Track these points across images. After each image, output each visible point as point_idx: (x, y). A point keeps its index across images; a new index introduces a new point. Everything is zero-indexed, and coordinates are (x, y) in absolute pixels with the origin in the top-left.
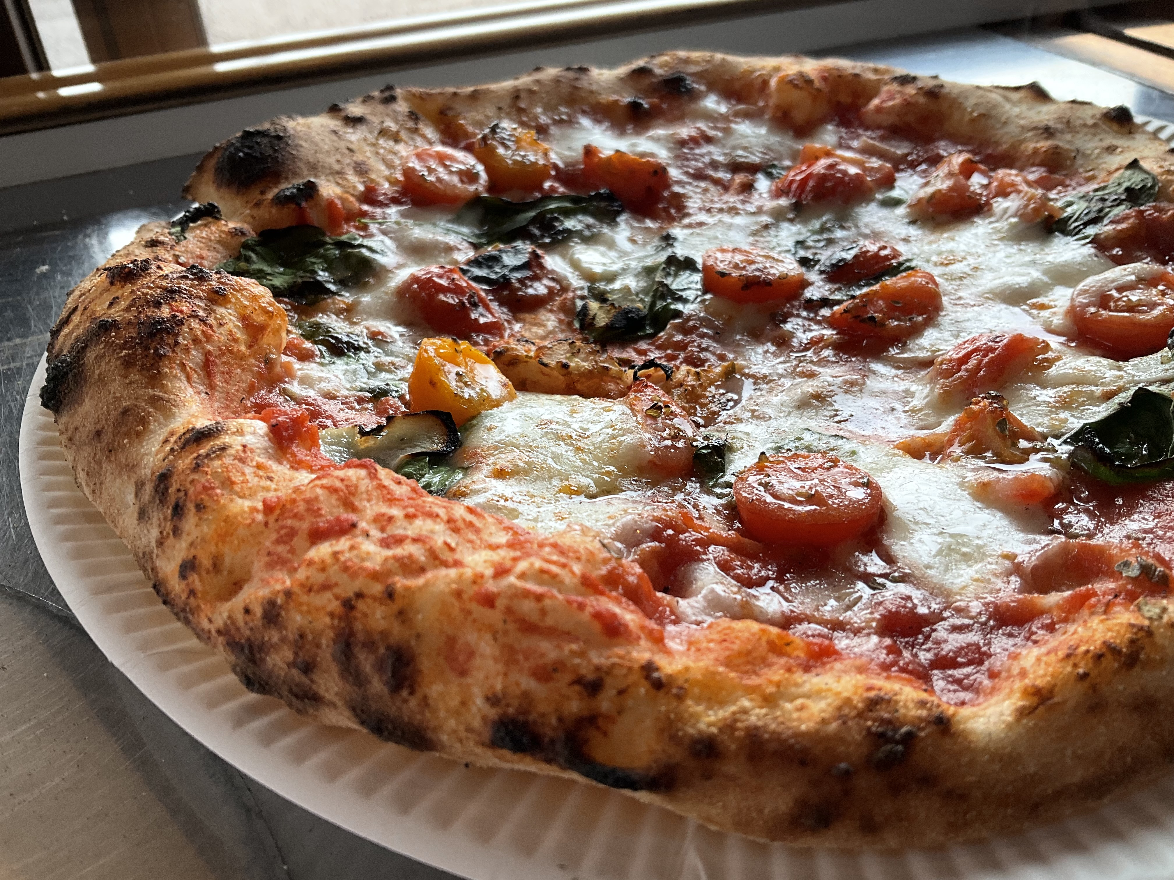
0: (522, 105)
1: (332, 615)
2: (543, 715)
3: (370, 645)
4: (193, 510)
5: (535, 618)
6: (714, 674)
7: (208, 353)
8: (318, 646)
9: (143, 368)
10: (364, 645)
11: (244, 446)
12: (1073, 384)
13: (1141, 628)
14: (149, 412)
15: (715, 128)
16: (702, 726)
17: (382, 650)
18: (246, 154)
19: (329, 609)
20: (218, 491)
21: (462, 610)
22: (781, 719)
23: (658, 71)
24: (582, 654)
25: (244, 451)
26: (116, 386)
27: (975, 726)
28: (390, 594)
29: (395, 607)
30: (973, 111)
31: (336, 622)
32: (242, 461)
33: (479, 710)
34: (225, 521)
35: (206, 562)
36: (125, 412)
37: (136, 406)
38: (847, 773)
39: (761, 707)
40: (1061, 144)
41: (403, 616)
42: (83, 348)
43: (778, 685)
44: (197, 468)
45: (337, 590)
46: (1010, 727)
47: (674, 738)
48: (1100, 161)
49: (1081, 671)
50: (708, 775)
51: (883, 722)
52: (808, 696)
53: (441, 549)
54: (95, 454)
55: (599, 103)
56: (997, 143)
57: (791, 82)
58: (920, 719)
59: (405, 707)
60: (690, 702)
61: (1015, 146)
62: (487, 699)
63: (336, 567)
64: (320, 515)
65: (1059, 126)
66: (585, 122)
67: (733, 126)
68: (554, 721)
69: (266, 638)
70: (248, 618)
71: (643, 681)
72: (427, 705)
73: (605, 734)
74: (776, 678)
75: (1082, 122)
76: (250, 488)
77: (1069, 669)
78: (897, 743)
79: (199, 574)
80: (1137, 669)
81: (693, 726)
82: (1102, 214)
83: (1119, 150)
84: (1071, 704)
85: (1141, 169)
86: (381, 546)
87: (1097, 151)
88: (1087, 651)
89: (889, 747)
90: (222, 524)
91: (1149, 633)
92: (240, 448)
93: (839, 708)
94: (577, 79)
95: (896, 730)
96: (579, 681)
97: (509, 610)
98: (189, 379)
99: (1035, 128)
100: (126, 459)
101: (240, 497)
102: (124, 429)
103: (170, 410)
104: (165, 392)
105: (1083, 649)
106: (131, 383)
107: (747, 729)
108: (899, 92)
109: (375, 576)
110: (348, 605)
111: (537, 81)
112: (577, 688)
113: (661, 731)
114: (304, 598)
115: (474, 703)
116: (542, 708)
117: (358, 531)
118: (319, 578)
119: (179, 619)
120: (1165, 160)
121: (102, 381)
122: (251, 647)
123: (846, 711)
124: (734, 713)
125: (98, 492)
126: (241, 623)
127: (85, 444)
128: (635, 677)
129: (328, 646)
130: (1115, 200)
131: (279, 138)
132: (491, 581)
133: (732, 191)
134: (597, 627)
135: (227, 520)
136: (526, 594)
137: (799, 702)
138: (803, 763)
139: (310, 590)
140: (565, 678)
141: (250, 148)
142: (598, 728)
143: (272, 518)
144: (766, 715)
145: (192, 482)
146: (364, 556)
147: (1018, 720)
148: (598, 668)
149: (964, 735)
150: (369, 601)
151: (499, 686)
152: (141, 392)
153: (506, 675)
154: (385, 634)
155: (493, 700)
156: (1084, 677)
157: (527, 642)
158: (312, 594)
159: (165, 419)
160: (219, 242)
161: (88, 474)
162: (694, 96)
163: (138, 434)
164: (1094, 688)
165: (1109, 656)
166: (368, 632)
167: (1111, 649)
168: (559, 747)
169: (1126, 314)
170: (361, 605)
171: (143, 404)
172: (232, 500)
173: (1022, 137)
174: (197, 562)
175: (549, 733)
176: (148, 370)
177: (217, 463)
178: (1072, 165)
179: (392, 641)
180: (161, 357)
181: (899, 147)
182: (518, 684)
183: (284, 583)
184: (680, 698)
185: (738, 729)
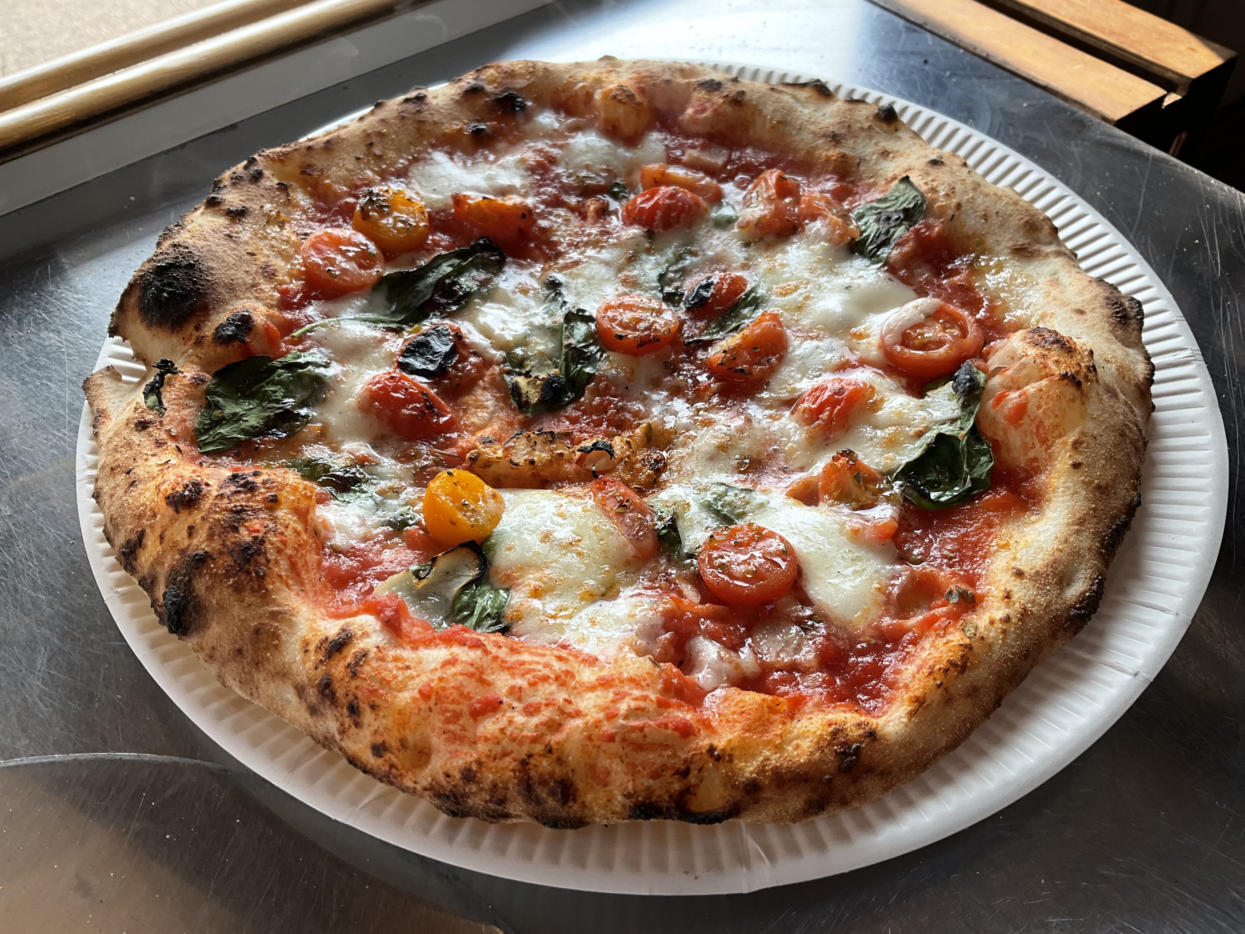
0: (378, 152)
1: (514, 771)
2: (660, 796)
3: (543, 782)
4: (368, 709)
5: (640, 740)
6: (744, 739)
7: (290, 557)
8: (507, 789)
9: (253, 590)
10: (540, 784)
11: (378, 647)
12: (895, 425)
13: (966, 646)
14: (276, 627)
15: (554, 146)
16: (747, 775)
17: (552, 784)
18: (169, 293)
19: (511, 767)
20: (381, 691)
21: (594, 746)
22: (788, 758)
23: (489, 88)
24: (674, 755)
25: (380, 651)
26: (236, 610)
27: (888, 729)
28: (550, 751)
29: (554, 757)
30: (772, 119)
31: (517, 774)
32: (382, 659)
33: (619, 802)
34: (399, 714)
35: (394, 743)
36: (257, 631)
37: (263, 624)
38: (830, 780)
39: (776, 753)
40: (846, 152)
41: (560, 761)
42: (188, 581)
43: (781, 736)
44: (354, 675)
45: (513, 755)
46: (906, 725)
47: (733, 786)
48: (878, 167)
49: (938, 682)
50: (756, 802)
51: (842, 744)
52: (797, 738)
53: (564, 705)
54: (243, 668)
55: (444, 135)
56: (795, 151)
57: (614, 97)
58: (860, 736)
59: (571, 810)
60: (736, 762)
61: (810, 153)
62: (624, 796)
63: (506, 740)
64: (471, 698)
65: (843, 131)
66: (439, 156)
67: (571, 141)
68: (666, 797)
69: (467, 790)
70: (448, 779)
71: (710, 759)
72: (585, 806)
73: (695, 795)
74: (779, 732)
75: (859, 125)
76: (401, 682)
77: (932, 682)
78: (852, 755)
79: (392, 753)
80: (967, 672)
81: (742, 776)
82: (889, 236)
83: (891, 155)
84: (936, 702)
85: (911, 184)
86: (527, 715)
87: (874, 157)
88: (940, 669)
89: (848, 759)
90: (398, 716)
91: (969, 647)
92: (375, 650)
93: (818, 743)
94: (419, 112)
95: (850, 748)
96: (677, 772)
97: (624, 740)
98: (287, 585)
99: (825, 136)
100: (275, 669)
101: (399, 691)
102: (261, 646)
103: (291, 620)
104: (278, 606)
105: (938, 667)
106: (249, 606)
107: (772, 770)
108: (709, 101)
109: (535, 740)
110: (524, 763)
111: (383, 121)
112: (676, 776)
113: (725, 784)
114: (492, 764)
115: (616, 799)
116: (658, 792)
117: (504, 706)
118: (498, 749)
119: (382, 782)
120: (928, 174)
121: (222, 608)
122: (455, 796)
123: (822, 743)
124: (762, 762)
125: (256, 695)
126: (444, 783)
127: (229, 661)
128: (706, 757)
129: (514, 788)
130: (897, 219)
131: (191, 266)
132: (605, 723)
133: (590, 220)
134: (676, 734)
135: (400, 712)
136: (633, 729)
137: (795, 742)
138: (806, 781)
139: (495, 759)
140: (668, 774)
141: (170, 285)
142: (691, 793)
143: (432, 703)
144: (780, 758)
145: (357, 688)
146: (520, 727)
147: (910, 720)
148: (685, 761)
149: (883, 737)
150: (536, 757)
151: (630, 787)
152: (261, 611)
153: (634, 781)
154: (551, 775)
155: (628, 796)
156: (939, 686)
157: (641, 757)
158: (497, 761)
159: (290, 628)
160: (186, 396)
161: (240, 682)
162: (529, 116)
163: (276, 647)
164: (946, 690)
165: (952, 669)
166: (541, 776)
167: (952, 664)
168: (673, 811)
169: (921, 352)
170: (532, 761)
171: (267, 621)
172: (395, 697)
173: (814, 145)
174: (387, 745)
175: (665, 805)
176: (259, 591)
177: (367, 669)
178: (858, 170)
179: (556, 777)
180: (263, 578)
181: (718, 156)
182: (642, 784)
183: (471, 755)
184: (731, 761)
185: (767, 771)
